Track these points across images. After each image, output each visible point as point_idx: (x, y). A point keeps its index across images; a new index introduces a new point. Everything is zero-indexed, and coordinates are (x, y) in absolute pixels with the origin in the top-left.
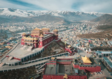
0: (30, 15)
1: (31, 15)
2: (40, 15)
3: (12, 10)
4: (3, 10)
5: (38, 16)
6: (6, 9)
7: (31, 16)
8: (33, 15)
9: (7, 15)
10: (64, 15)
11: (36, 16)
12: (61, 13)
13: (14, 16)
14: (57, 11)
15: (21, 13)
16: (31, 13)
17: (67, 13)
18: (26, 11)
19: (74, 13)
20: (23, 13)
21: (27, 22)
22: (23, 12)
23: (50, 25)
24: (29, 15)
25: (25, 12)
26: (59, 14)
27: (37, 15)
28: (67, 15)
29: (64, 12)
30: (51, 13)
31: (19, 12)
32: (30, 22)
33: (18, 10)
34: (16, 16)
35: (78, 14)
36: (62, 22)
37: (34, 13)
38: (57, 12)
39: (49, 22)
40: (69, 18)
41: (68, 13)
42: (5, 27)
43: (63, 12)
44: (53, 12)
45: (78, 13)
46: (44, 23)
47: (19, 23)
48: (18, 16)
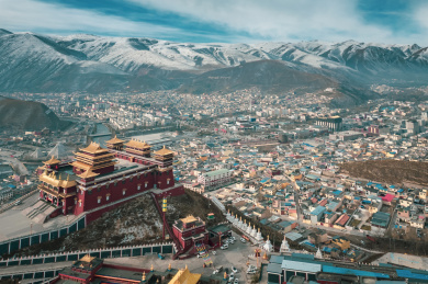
0: (204, 63)
1: (207, 60)
2: (243, 63)
3: (140, 45)
4: (112, 44)
5: (237, 64)
6: (121, 41)
7: (209, 66)
8: (215, 63)
9: (120, 63)
10: (350, 63)
11: (228, 64)
12: (336, 52)
13: (144, 66)
14: (320, 43)
15: (171, 54)
16: (210, 52)
17: (362, 51)
18: (191, 46)
19: (398, 50)
20: (176, 55)
21: (186, 92)
22: (180, 49)
24: (199, 60)
25: (186, 51)
26: (325, 55)
27: (232, 62)
28: (362, 60)
29: (350, 48)
30: (293, 51)
31: (165, 51)
32: (198, 92)
33: (161, 42)
34: (152, 66)
35: (417, 55)
36: (328, 94)
37: (221, 54)
38: (316, 49)
39: (272, 93)
40: (374, 72)
41: (365, 54)
42: (102, 108)
43: (342, 49)
44: (302, 50)
45: (413, 52)
46: (249, 97)
48: (157, 65)
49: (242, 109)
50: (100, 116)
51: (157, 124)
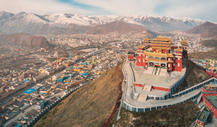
0: (93, 23)
1: (94, 22)
2: (107, 23)
3: (69, 16)
4: (58, 16)
5: (105, 23)
6: (62, 15)
7: (94, 24)
8: (97, 23)
9: (62, 23)
10: (144, 23)
11: (101, 23)
12: (139, 19)
13: (71, 24)
14: (132, 15)
15: (80, 19)
16: (94, 18)
17: (148, 18)
18: (87, 16)
19: (159, 18)
20: (82, 20)
21: (90, 33)
22: (83, 18)
23: (126, 37)
24: (91, 22)
25: (85, 18)
26: (135, 20)
27: (103, 22)
28: (148, 22)
29: (144, 17)
30: (123, 18)
31: (78, 18)
32: (95, 34)
33: (76, 15)
34: (74, 24)
35: (165, 20)
36: (144, 34)
37: (98, 19)
38: (132, 18)
39: (123, 33)
40: (152, 26)
41: (149, 20)
42: (62, 40)
43: (141, 18)
44: (127, 18)
45: (164, 19)
46: (115, 35)
47: (79, 35)
48: (76, 23)
49: (115, 39)
50: (64, 42)
51: (87, 45)
